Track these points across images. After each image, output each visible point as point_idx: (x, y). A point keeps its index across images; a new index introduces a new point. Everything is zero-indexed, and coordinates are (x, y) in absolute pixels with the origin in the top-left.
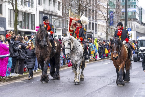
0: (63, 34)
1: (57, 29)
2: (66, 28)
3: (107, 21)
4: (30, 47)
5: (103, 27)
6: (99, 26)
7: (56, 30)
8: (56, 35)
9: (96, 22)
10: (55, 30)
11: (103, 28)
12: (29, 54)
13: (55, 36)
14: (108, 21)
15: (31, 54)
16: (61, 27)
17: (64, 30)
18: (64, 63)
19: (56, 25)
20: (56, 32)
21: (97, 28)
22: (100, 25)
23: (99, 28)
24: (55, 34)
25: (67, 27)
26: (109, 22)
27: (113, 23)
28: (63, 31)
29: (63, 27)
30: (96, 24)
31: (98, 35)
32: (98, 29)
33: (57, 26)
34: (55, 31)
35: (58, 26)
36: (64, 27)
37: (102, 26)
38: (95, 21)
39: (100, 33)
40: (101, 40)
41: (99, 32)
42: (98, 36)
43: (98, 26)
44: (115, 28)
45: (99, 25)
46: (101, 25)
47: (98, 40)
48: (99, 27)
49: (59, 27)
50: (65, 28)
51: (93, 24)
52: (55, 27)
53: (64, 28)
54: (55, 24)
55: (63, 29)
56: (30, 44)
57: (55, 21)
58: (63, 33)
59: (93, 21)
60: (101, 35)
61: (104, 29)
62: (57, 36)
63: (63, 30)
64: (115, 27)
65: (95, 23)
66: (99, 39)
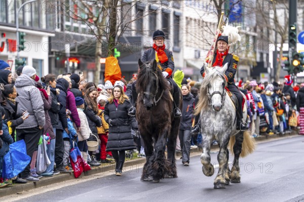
0: (50, 53)
1: (27, 34)
2: (62, 30)
3: (221, 3)
4: (117, 99)
5: (206, 28)
6: (188, 23)
7: (25, 40)
8: (26, 59)
9: (178, 8)
10: (22, 37)
11: (205, 33)
12: (115, 115)
13: (21, 61)
14: (223, 7)
15: (119, 115)
16: (44, 27)
17: (54, 38)
18: (59, 165)
19: (23, 20)
20: (25, 45)
21: (181, 32)
22: (193, 22)
23: (189, 31)
24: (22, 54)
25: (65, 27)
26: (228, 8)
27: (240, 11)
28: (52, 41)
29: (50, 29)
30: (177, 18)
31: (186, 57)
32: (184, 37)
33: (28, 25)
34: (22, 43)
35: (31, 23)
36: (54, 26)
37: (201, 24)
38: (174, 7)
39: (194, 49)
40: (195, 77)
41: (187, 46)
42: (185, 60)
43: (183, 22)
44: (249, 33)
45: (189, 20)
46: (195, 20)
47: (186, 77)
48: (187, 28)
49: (37, 28)
50: (58, 30)
51: (166, 16)
52: (20, 28)
53: (55, 33)
54: (21, 16)
55: (53, 35)
56: (118, 91)
57: (21, 6)
58: (52, 50)
59: (167, 5)
60: (198, 57)
61: (207, 36)
62: (30, 62)
63: (50, 38)
64: (248, 29)
65: (174, 12)
66: (189, 71)
